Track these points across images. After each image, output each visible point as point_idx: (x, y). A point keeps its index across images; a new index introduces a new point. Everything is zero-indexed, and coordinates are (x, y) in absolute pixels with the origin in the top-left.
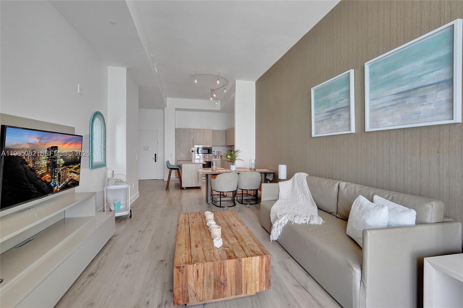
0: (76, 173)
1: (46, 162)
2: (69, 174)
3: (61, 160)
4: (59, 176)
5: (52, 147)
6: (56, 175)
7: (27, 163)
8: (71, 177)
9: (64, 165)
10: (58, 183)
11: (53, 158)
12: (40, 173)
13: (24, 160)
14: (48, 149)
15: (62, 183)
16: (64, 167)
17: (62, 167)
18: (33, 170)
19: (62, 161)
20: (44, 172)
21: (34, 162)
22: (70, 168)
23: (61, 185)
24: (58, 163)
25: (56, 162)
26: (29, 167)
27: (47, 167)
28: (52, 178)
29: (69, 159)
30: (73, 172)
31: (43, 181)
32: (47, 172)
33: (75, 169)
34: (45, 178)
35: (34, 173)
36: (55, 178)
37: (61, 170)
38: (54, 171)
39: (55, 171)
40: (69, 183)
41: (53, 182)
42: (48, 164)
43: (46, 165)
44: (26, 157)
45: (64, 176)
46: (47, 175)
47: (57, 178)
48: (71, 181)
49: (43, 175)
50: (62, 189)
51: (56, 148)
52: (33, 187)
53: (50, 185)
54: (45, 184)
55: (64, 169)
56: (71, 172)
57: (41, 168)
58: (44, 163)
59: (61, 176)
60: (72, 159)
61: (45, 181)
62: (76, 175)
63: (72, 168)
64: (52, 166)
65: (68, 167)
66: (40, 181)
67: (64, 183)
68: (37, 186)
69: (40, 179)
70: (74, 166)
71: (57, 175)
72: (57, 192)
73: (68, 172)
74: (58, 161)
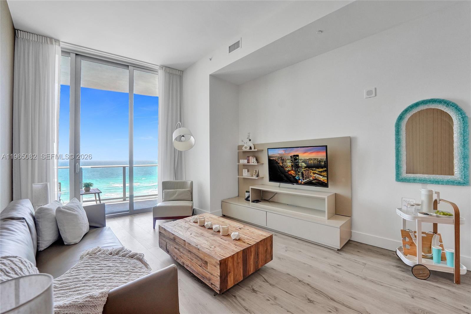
0: (321, 175)
1: (290, 164)
2: (312, 174)
3: (303, 163)
4: (302, 174)
5: (294, 156)
6: (299, 173)
7: (279, 163)
8: (315, 177)
9: (306, 167)
10: (302, 178)
11: (295, 162)
12: (287, 170)
13: (277, 162)
14: (291, 157)
15: (306, 179)
16: (306, 169)
17: (305, 168)
18: (282, 167)
19: (304, 165)
20: (290, 169)
21: (282, 163)
22: (313, 170)
23: (305, 181)
24: (300, 165)
25: (299, 165)
26: (280, 165)
27: (292, 167)
28: (297, 174)
29: (311, 163)
30: (317, 174)
31: (289, 174)
32: (292, 170)
33: (319, 172)
34: (291, 173)
35: (283, 169)
36: (298, 175)
37: (304, 170)
38: (297, 170)
39: (299, 170)
40: (313, 181)
41: (297, 177)
42: (292, 166)
43: (291, 166)
44: (278, 160)
45: (307, 175)
46: (292, 172)
47: (301, 175)
48: (316, 180)
49: (289, 171)
50: (306, 184)
51: (298, 156)
52: (283, 176)
53: (296, 178)
54: (291, 176)
55: (306, 170)
56: (314, 173)
57: (287, 167)
58: (289, 164)
59: (304, 174)
60: (314, 164)
61: (291, 175)
62: (321, 177)
63: (315, 170)
64: (296, 167)
65: (311, 169)
66: (287, 174)
67: (308, 180)
68: (285, 176)
69: (287, 173)
70: (317, 169)
71: (301, 173)
72: (301, 184)
73: (311, 173)
74: (300, 164)
